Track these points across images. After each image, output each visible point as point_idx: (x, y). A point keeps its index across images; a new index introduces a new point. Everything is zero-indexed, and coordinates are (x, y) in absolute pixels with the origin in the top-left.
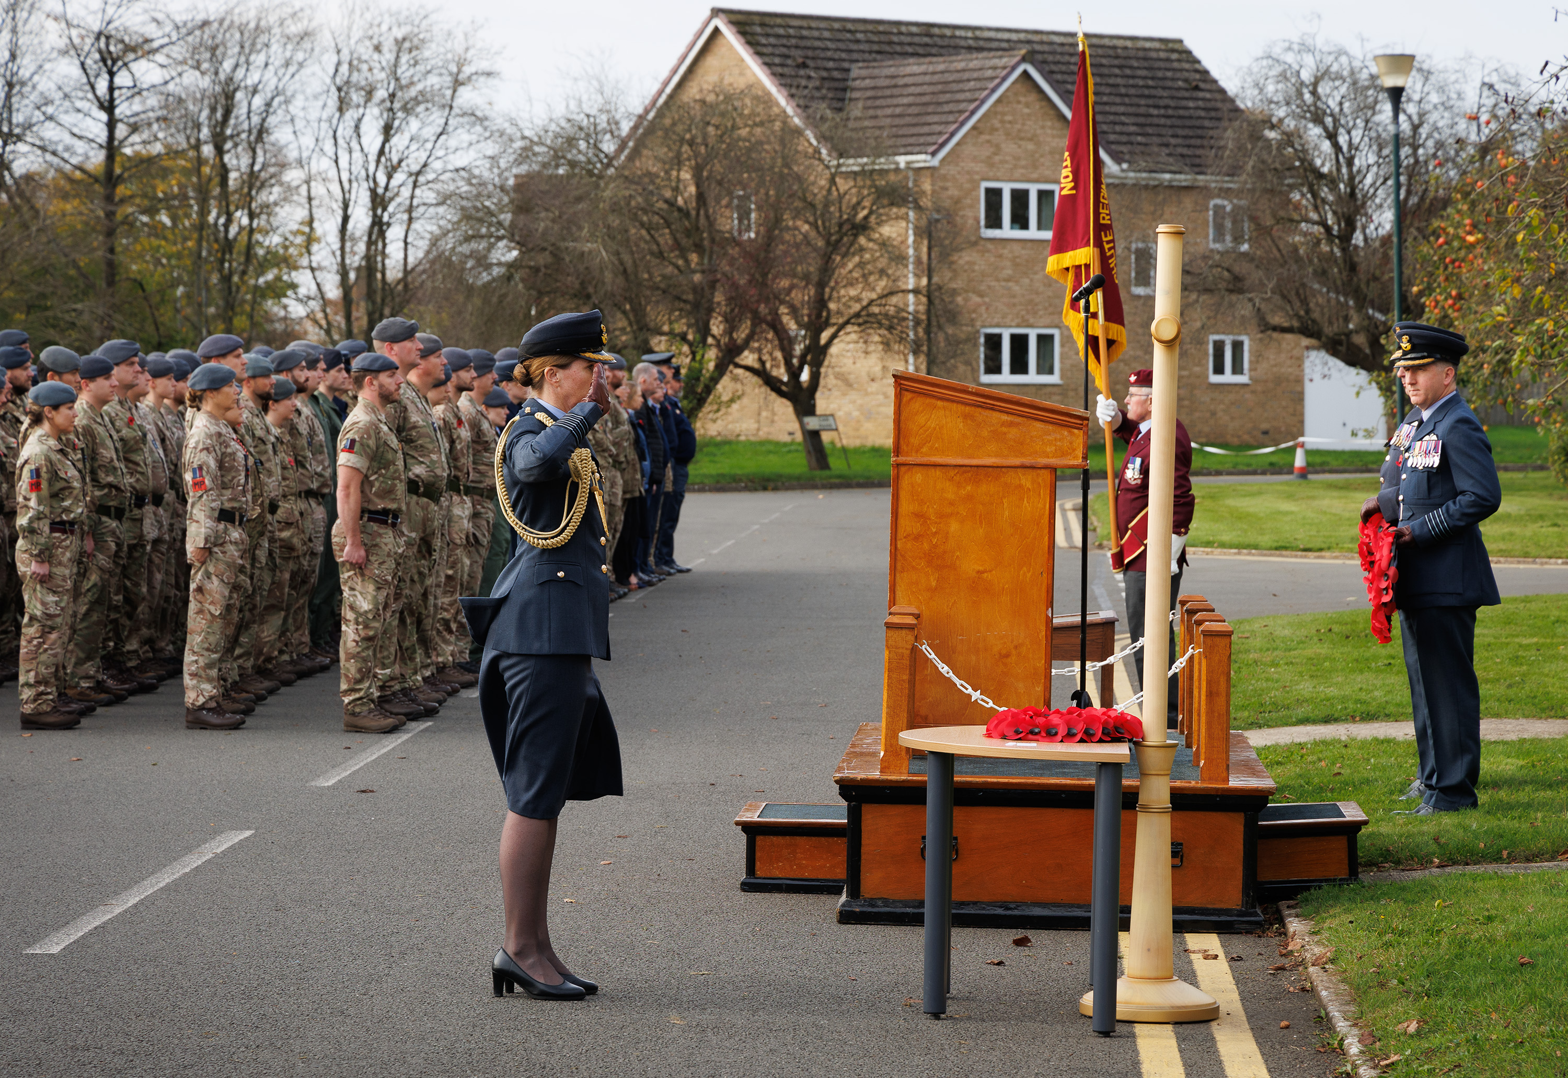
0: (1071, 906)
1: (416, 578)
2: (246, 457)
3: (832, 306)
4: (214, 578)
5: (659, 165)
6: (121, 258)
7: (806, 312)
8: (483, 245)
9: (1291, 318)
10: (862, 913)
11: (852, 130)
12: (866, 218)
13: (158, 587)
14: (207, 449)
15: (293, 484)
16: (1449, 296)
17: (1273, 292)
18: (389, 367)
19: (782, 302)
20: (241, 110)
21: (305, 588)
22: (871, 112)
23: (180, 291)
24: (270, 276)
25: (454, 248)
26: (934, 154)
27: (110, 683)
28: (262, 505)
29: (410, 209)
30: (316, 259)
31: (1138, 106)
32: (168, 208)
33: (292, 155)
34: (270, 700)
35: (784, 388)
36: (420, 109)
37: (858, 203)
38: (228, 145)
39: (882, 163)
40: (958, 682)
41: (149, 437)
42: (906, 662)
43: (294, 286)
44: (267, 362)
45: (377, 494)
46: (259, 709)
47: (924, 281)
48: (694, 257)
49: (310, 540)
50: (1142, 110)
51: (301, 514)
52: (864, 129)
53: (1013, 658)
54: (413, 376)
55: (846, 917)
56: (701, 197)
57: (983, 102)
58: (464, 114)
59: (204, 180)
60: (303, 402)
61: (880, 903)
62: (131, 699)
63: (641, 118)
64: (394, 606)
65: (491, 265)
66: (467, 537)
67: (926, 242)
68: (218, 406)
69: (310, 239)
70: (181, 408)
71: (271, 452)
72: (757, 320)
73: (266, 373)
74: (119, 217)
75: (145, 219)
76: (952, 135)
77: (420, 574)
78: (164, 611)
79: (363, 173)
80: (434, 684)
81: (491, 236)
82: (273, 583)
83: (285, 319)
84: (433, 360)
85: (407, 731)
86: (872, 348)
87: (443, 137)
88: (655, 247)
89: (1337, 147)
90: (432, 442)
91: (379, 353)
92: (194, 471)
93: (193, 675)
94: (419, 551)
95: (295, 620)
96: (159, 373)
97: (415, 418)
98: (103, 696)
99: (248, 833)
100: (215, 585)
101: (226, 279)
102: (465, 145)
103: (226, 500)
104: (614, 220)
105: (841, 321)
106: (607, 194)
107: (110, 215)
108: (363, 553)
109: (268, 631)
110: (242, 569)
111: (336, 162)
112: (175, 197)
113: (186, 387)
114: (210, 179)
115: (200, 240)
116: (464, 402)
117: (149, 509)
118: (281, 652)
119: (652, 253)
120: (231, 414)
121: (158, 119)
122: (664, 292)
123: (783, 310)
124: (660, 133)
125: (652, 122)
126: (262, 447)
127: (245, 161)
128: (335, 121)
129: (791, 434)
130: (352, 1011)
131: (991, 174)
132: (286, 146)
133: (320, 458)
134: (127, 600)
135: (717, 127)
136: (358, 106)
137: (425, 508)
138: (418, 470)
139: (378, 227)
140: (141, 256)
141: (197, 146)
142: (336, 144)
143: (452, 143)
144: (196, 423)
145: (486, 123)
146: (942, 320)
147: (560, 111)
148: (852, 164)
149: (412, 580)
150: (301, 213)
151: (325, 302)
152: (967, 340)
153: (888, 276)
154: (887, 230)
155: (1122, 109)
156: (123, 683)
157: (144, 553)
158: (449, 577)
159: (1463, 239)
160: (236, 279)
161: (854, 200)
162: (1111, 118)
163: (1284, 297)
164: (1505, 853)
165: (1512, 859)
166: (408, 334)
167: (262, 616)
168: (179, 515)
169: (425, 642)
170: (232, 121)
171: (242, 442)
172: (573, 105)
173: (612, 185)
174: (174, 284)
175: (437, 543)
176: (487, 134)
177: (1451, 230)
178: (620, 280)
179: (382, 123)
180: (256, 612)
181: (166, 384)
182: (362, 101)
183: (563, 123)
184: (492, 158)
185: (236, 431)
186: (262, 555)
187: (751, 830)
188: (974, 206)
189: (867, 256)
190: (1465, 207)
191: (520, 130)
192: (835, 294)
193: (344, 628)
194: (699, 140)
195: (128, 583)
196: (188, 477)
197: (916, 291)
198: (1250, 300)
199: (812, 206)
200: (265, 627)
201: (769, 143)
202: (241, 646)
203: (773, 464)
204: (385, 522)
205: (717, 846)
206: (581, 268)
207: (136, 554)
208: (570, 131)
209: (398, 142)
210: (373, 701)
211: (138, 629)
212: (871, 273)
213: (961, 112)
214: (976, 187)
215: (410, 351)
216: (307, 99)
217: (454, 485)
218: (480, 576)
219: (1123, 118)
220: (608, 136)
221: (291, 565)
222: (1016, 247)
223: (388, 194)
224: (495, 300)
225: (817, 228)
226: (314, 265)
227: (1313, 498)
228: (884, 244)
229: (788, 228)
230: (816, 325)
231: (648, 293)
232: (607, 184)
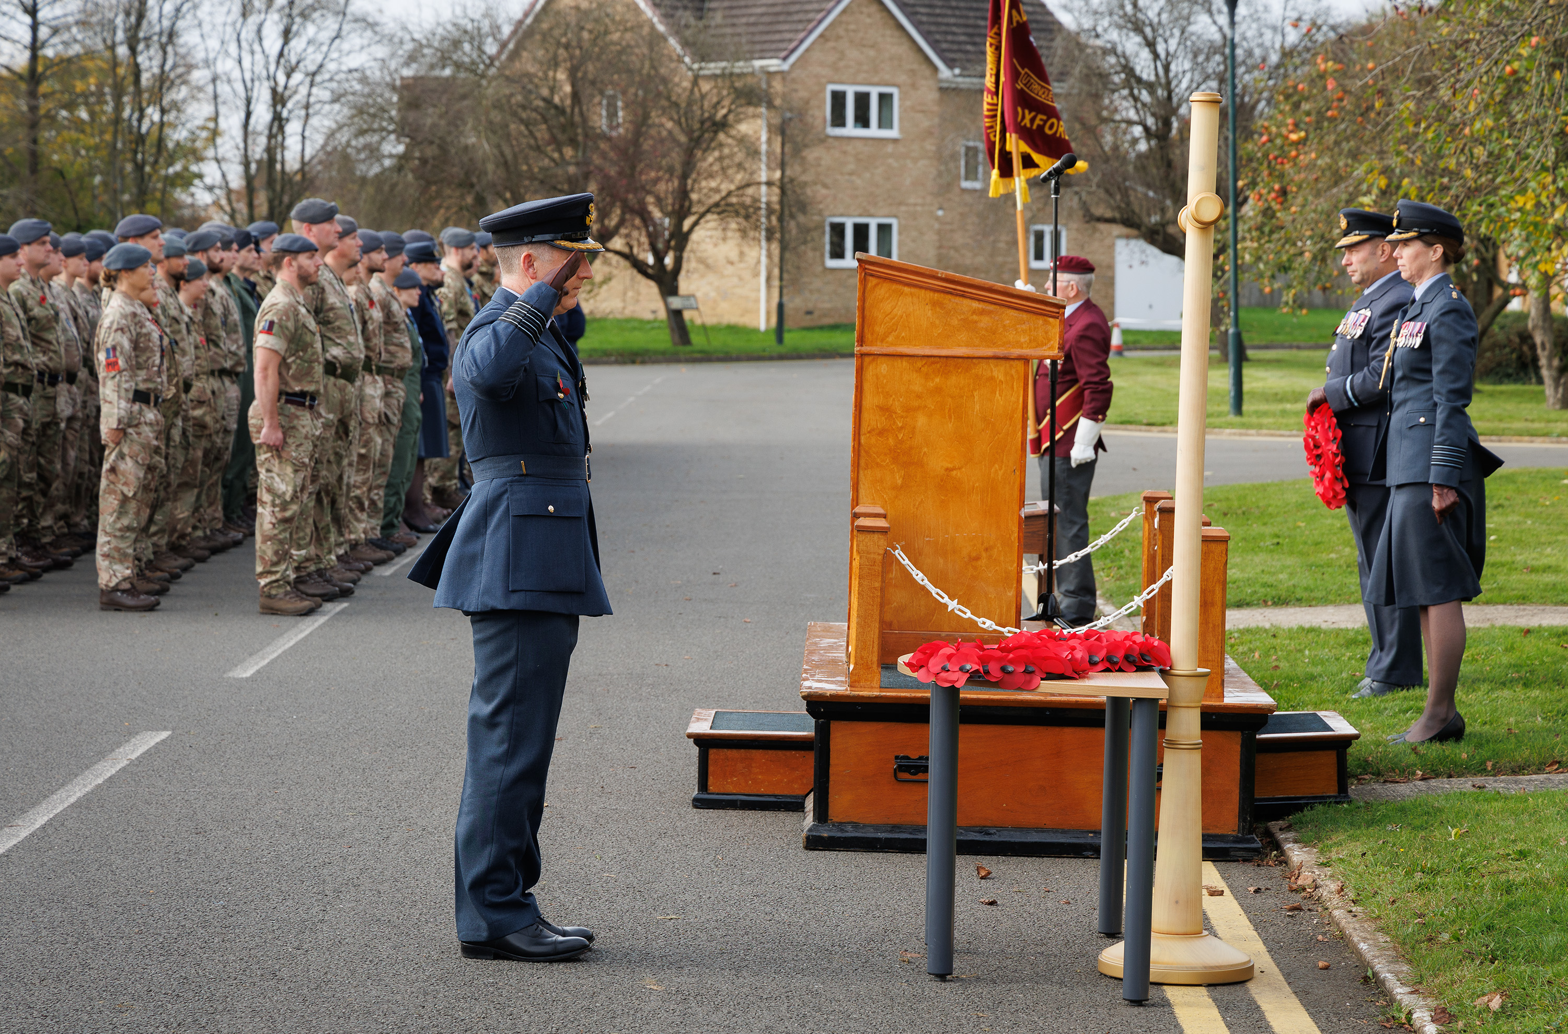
0: (1055, 831)
1: (332, 458)
2: (161, 338)
3: (694, 196)
4: (128, 459)
5: (537, 66)
6: (43, 149)
7: (670, 201)
8: (376, 138)
9: (1113, 209)
10: (830, 838)
11: (713, 36)
12: (725, 116)
13: (72, 463)
14: (122, 330)
15: (204, 363)
16: (1272, 189)
17: (1098, 186)
18: (309, 249)
19: (649, 192)
20: (153, 15)
21: (218, 465)
22: (729, 21)
23: (98, 179)
24: (178, 167)
25: (348, 142)
26: (785, 59)
27: (25, 560)
28: (177, 385)
29: (307, 106)
30: (221, 152)
31: (967, 17)
32: (87, 104)
33: (200, 55)
34: (185, 577)
35: (650, 271)
36: (316, 15)
37: (718, 103)
38: (141, 47)
39: (740, 66)
40: (933, 590)
41: (62, 316)
42: (878, 568)
43: (200, 176)
44: (182, 243)
45: (294, 377)
46: (174, 588)
47: (778, 174)
48: (568, 152)
49: (223, 418)
50: (971, 22)
51: (213, 393)
52: (723, 35)
53: (984, 561)
54: (329, 259)
55: (814, 843)
56: (575, 96)
57: (829, 12)
58: (356, 20)
59: (119, 79)
60: (217, 282)
61: (849, 828)
62: (46, 576)
63: (520, 22)
64: (311, 488)
65: (384, 156)
66: (380, 416)
67: (779, 139)
68: (133, 286)
69: (215, 133)
70: (96, 287)
71: (184, 331)
72: (627, 208)
73: (179, 254)
74: (42, 112)
75: (64, 113)
76: (802, 42)
77: (336, 454)
78: (78, 487)
79: (264, 73)
80: (347, 562)
81: (383, 129)
82: (186, 460)
83: (192, 205)
84: (348, 241)
85: (324, 613)
86: (730, 234)
87: (337, 41)
88: (532, 142)
89: (1156, 56)
90: (349, 324)
91: (297, 234)
92: (108, 351)
93: (106, 556)
94: (337, 433)
95: (208, 496)
96: (70, 253)
97: (332, 299)
98: (18, 574)
99: (164, 735)
100: (128, 466)
101: (139, 167)
102: (357, 48)
103: (141, 381)
104: (496, 116)
105: (702, 209)
106: (490, 91)
107: (33, 109)
108: (280, 435)
109: (182, 510)
110: (157, 450)
111: (240, 62)
112: (92, 94)
113: (101, 267)
114: (124, 78)
115: (115, 133)
116: (375, 283)
117: (63, 387)
118: (195, 528)
119: (530, 147)
120: (145, 295)
121: (77, 23)
122: (542, 182)
123: (650, 199)
124: (538, 37)
125: (529, 26)
126: (176, 327)
127: (156, 63)
128: (238, 25)
129: (654, 312)
130: (285, 973)
131: (836, 78)
132: (195, 47)
133: (234, 337)
134: (41, 477)
135: (590, 32)
136: (260, 12)
137: (342, 390)
138: (336, 351)
139: (278, 122)
140: (62, 147)
141: (112, 48)
142: (240, 46)
143: (346, 46)
144: (111, 303)
145: (378, 29)
146: (794, 210)
147: (446, 15)
148: (714, 67)
149: (329, 461)
150: (207, 110)
151: (229, 192)
152: (816, 228)
153: (745, 169)
154: (744, 128)
155: (952, 20)
156: (38, 559)
157: (58, 431)
158: (361, 456)
159: (1287, 138)
160: (148, 169)
161: (715, 100)
162: (943, 28)
163: (1107, 191)
164: (1489, 765)
165: (1497, 771)
166: (327, 216)
167: (176, 493)
168: (92, 391)
169: (339, 522)
170: (145, 24)
171: (156, 321)
172: (459, 11)
173: (494, 84)
174: (92, 175)
175: (353, 424)
176: (377, 38)
177: (1274, 129)
178: (501, 173)
179: (281, 27)
180: (170, 490)
181: (78, 263)
182: (263, 7)
183: (449, 27)
184: (383, 60)
185: (150, 311)
186: (176, 434)
187: (704, 742)
188: (821, 107)
189: (726, 151)
190: (1287, 108)
191: (410, 33)
192: (696, 186)
193: (260, 510)
194: (574, 43)
195: (42, 461)
196: (102, 357)
197: (769, 184)
198: (1077, 193)
199: (676, 105)
200: (178, 504)
201: (638, 46)
202: (156, 524)
203: (638, 340)
204: (302, 404)
205: (656, 750)
206: (465, 159)
207: (50, 432)
208: (456, 34)
209: (297, 45)
210: (289, 583)
211: (52, 505)
212: (729, 167)
213: (810, 21)
214: (823, 90)
215: (328, 233)
216: (213, 5)
217: (368, 366)
218: (391, 451)
219: (955, 29)
220: (490, 40)
221: (204, 443)
222: (859, 144)
223: (287, 93)
224: (386, 188)
225: (680, 124)
226: (220, 156)
227: (1136, 374)
228: (742, 140)
229: (654, 125)
230: (681, 213)
231: (527, 183)
232: (489, 83)
